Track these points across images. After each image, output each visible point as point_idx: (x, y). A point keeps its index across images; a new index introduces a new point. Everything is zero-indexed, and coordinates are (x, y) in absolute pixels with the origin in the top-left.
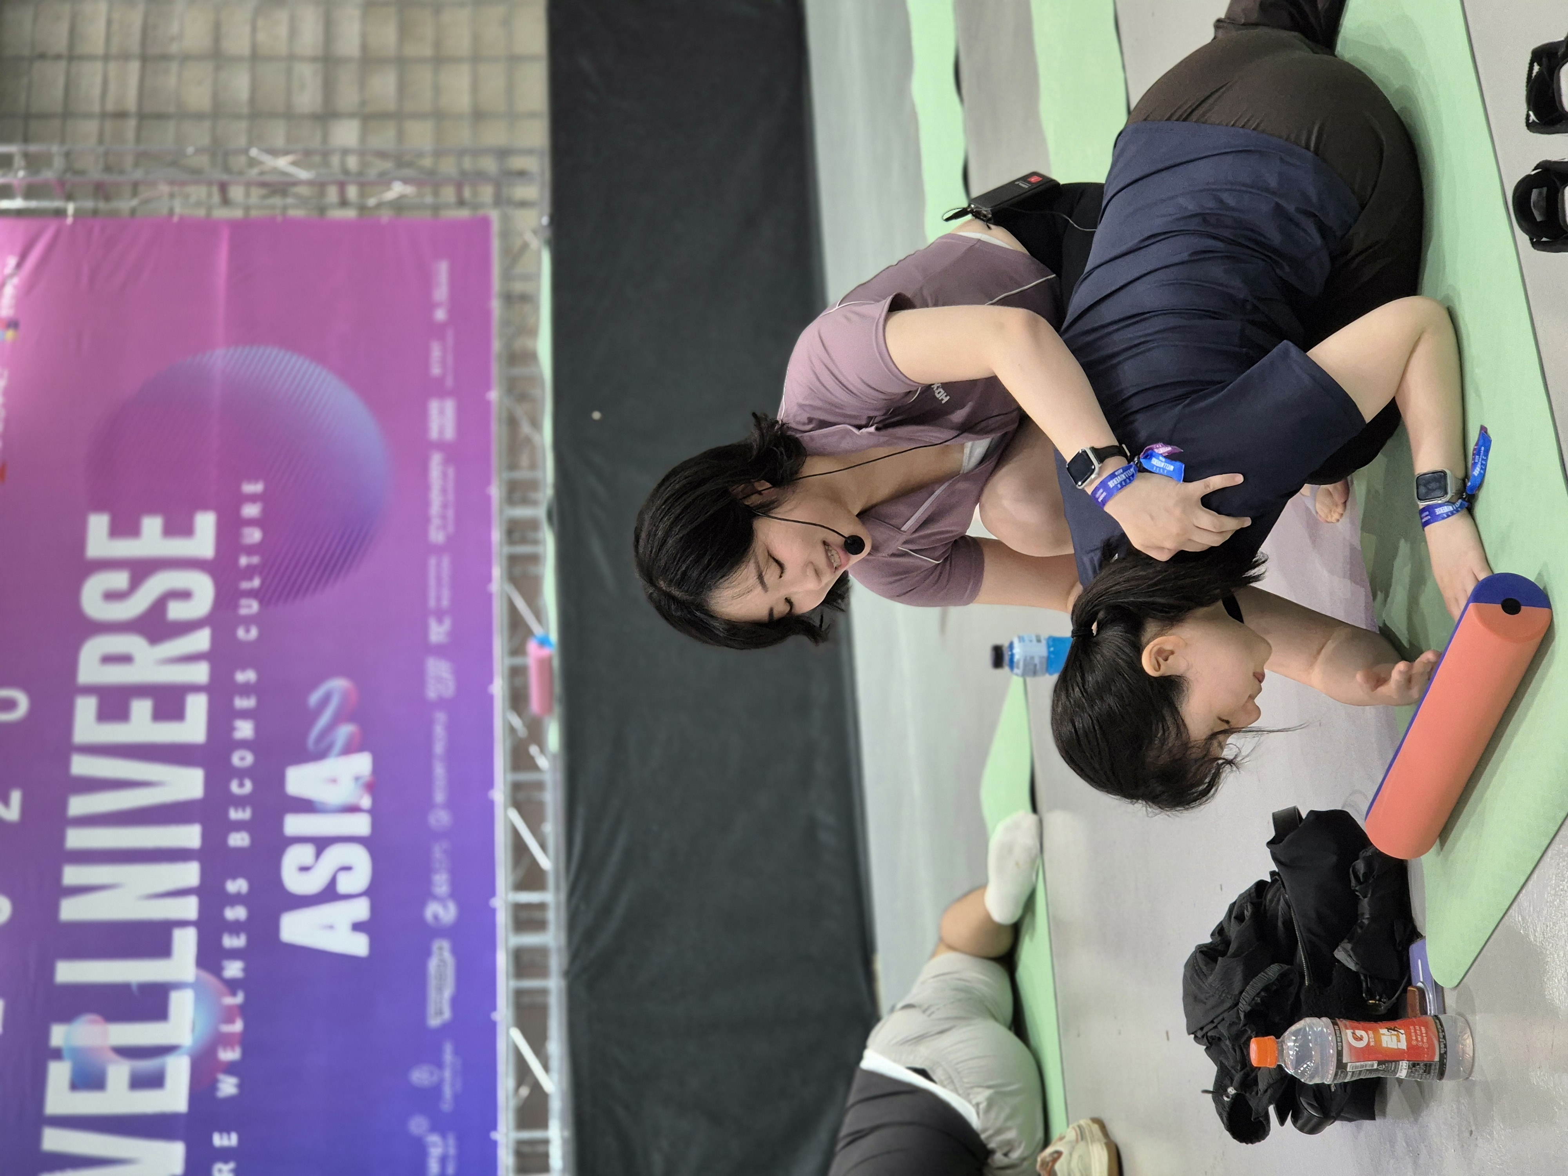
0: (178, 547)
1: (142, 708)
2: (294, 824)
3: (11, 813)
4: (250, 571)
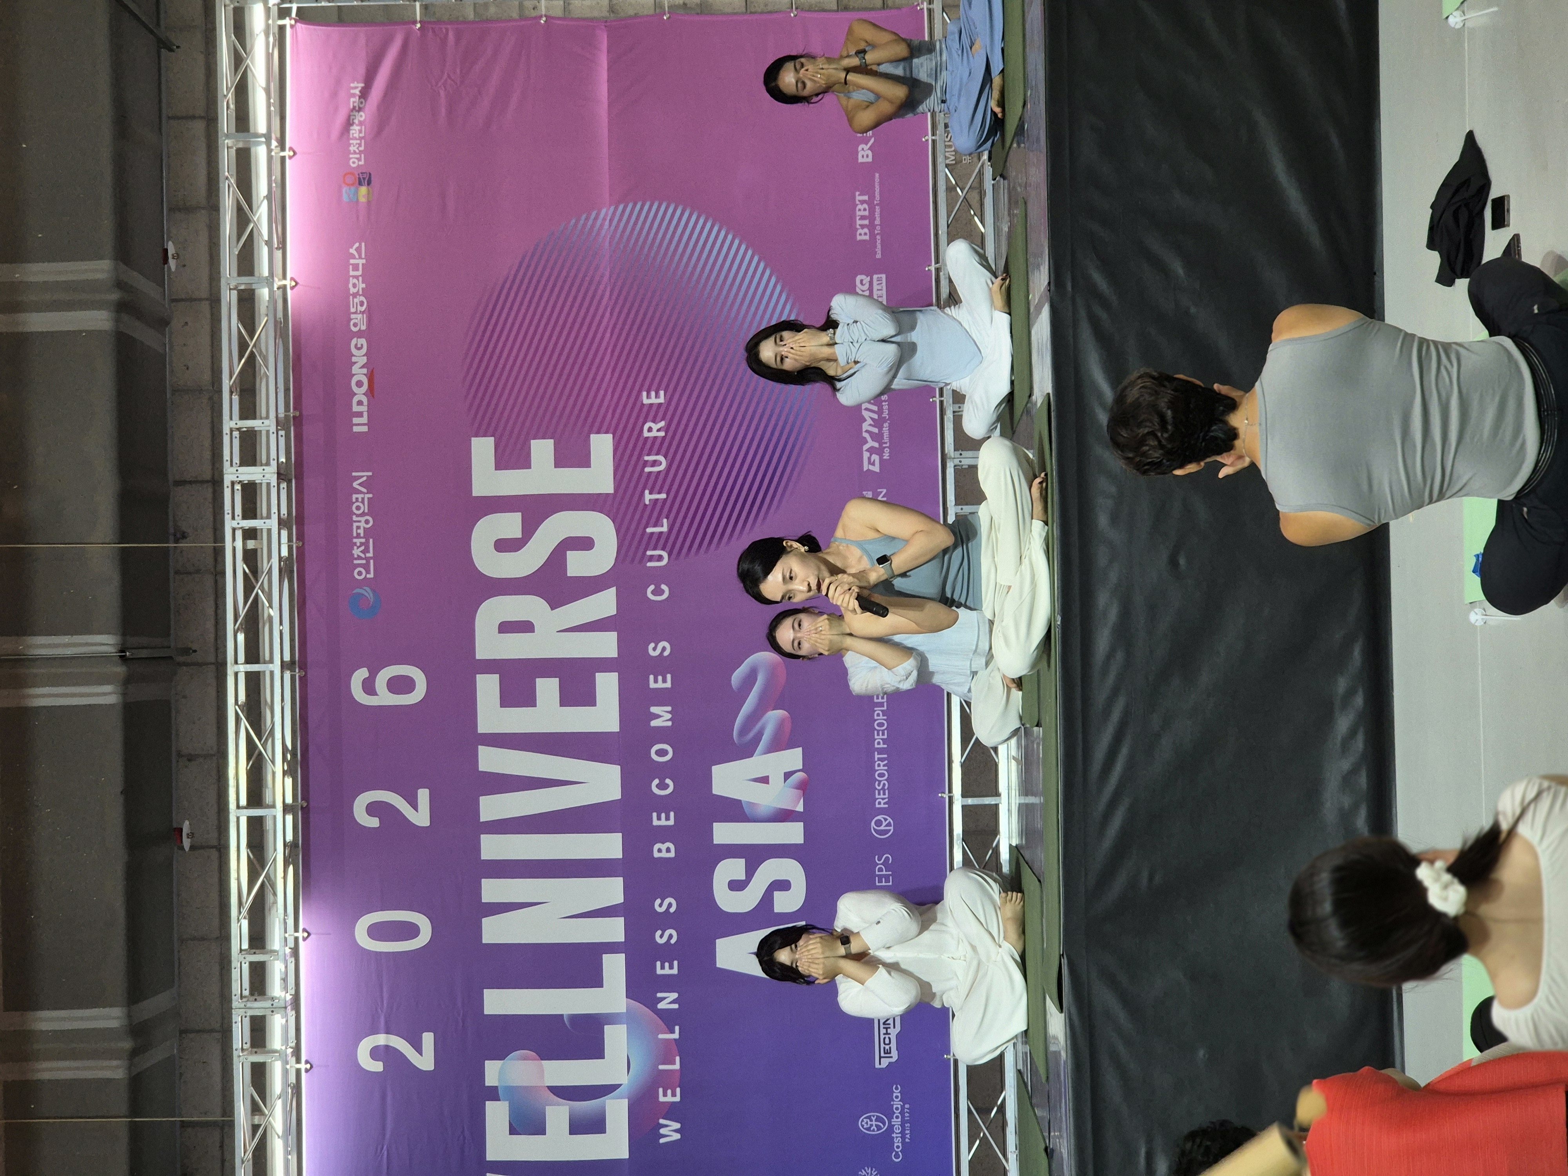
0: (573, 480)
1: (547, 689)
2: (723, 832)
3: (421, 817)
4: (656, 512)
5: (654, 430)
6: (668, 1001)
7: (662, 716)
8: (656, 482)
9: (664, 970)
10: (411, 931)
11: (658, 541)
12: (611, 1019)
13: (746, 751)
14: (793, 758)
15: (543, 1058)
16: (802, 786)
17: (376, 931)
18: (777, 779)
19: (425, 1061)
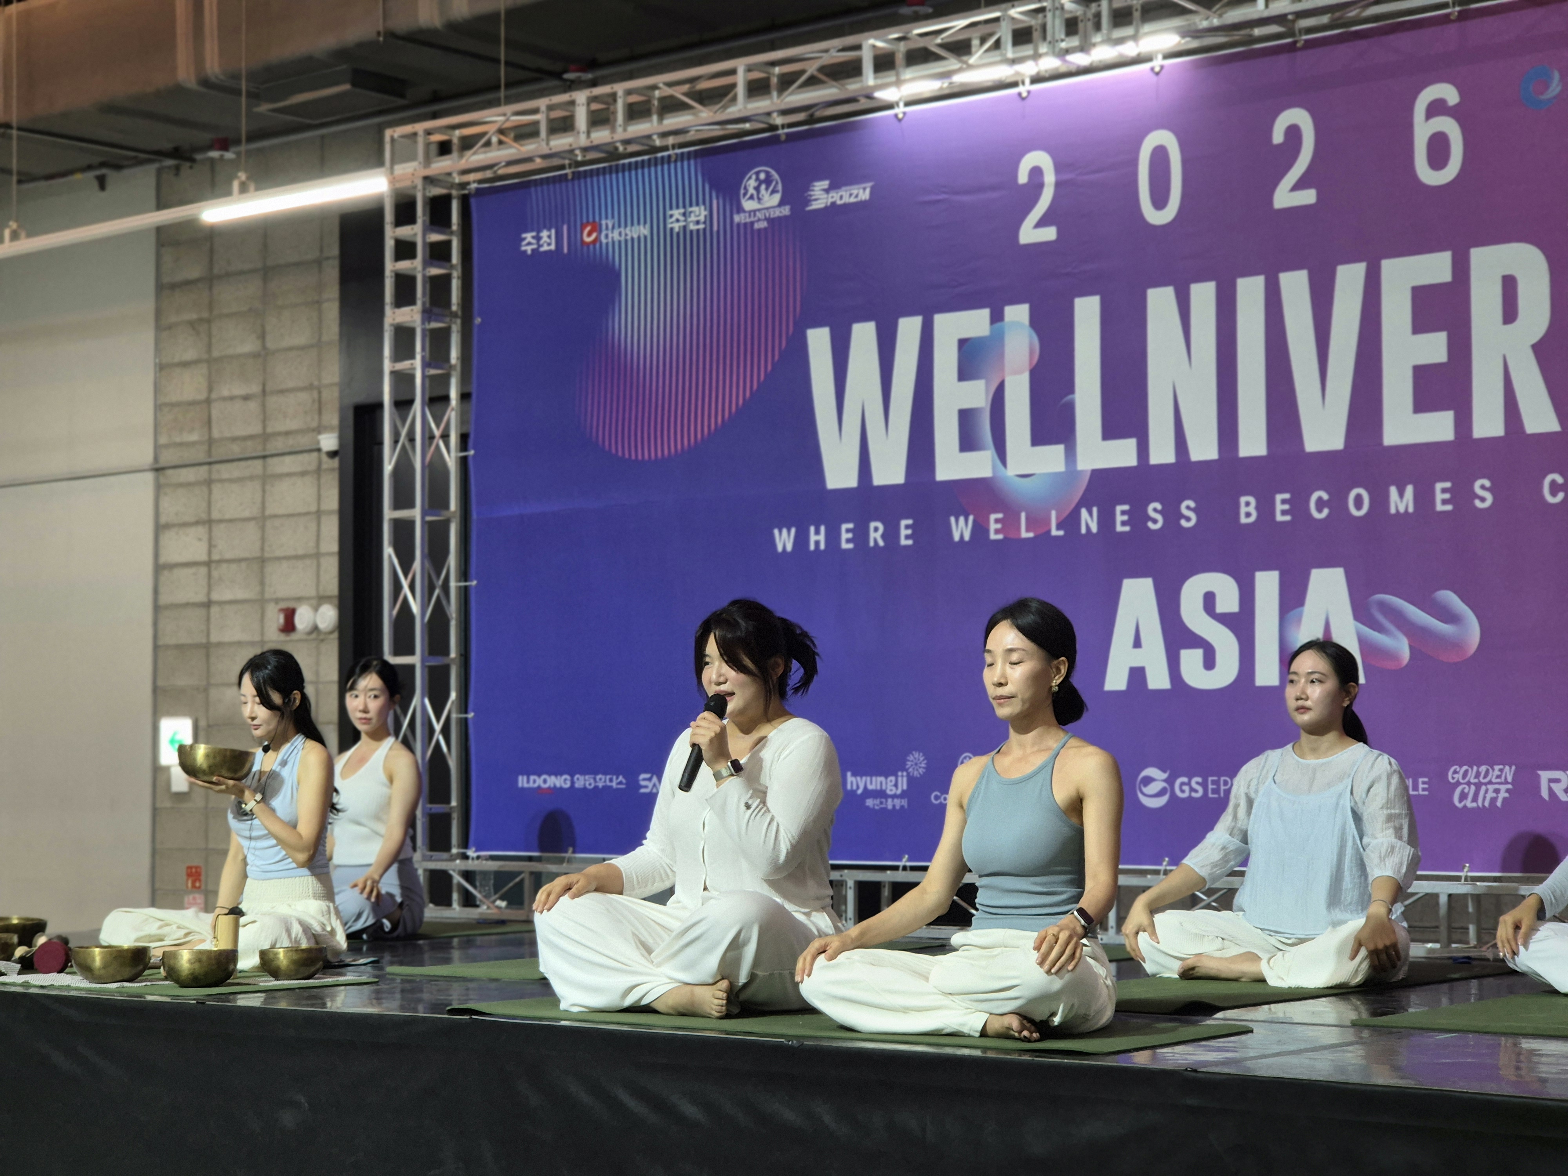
1: (1433, 348)
3: (1284, 197)
6: (1089, 521)
7: (1402, 500)
9: (1120, 514)
12: (1071, 452)
15: (1031, 372)
19: (1030, 232)
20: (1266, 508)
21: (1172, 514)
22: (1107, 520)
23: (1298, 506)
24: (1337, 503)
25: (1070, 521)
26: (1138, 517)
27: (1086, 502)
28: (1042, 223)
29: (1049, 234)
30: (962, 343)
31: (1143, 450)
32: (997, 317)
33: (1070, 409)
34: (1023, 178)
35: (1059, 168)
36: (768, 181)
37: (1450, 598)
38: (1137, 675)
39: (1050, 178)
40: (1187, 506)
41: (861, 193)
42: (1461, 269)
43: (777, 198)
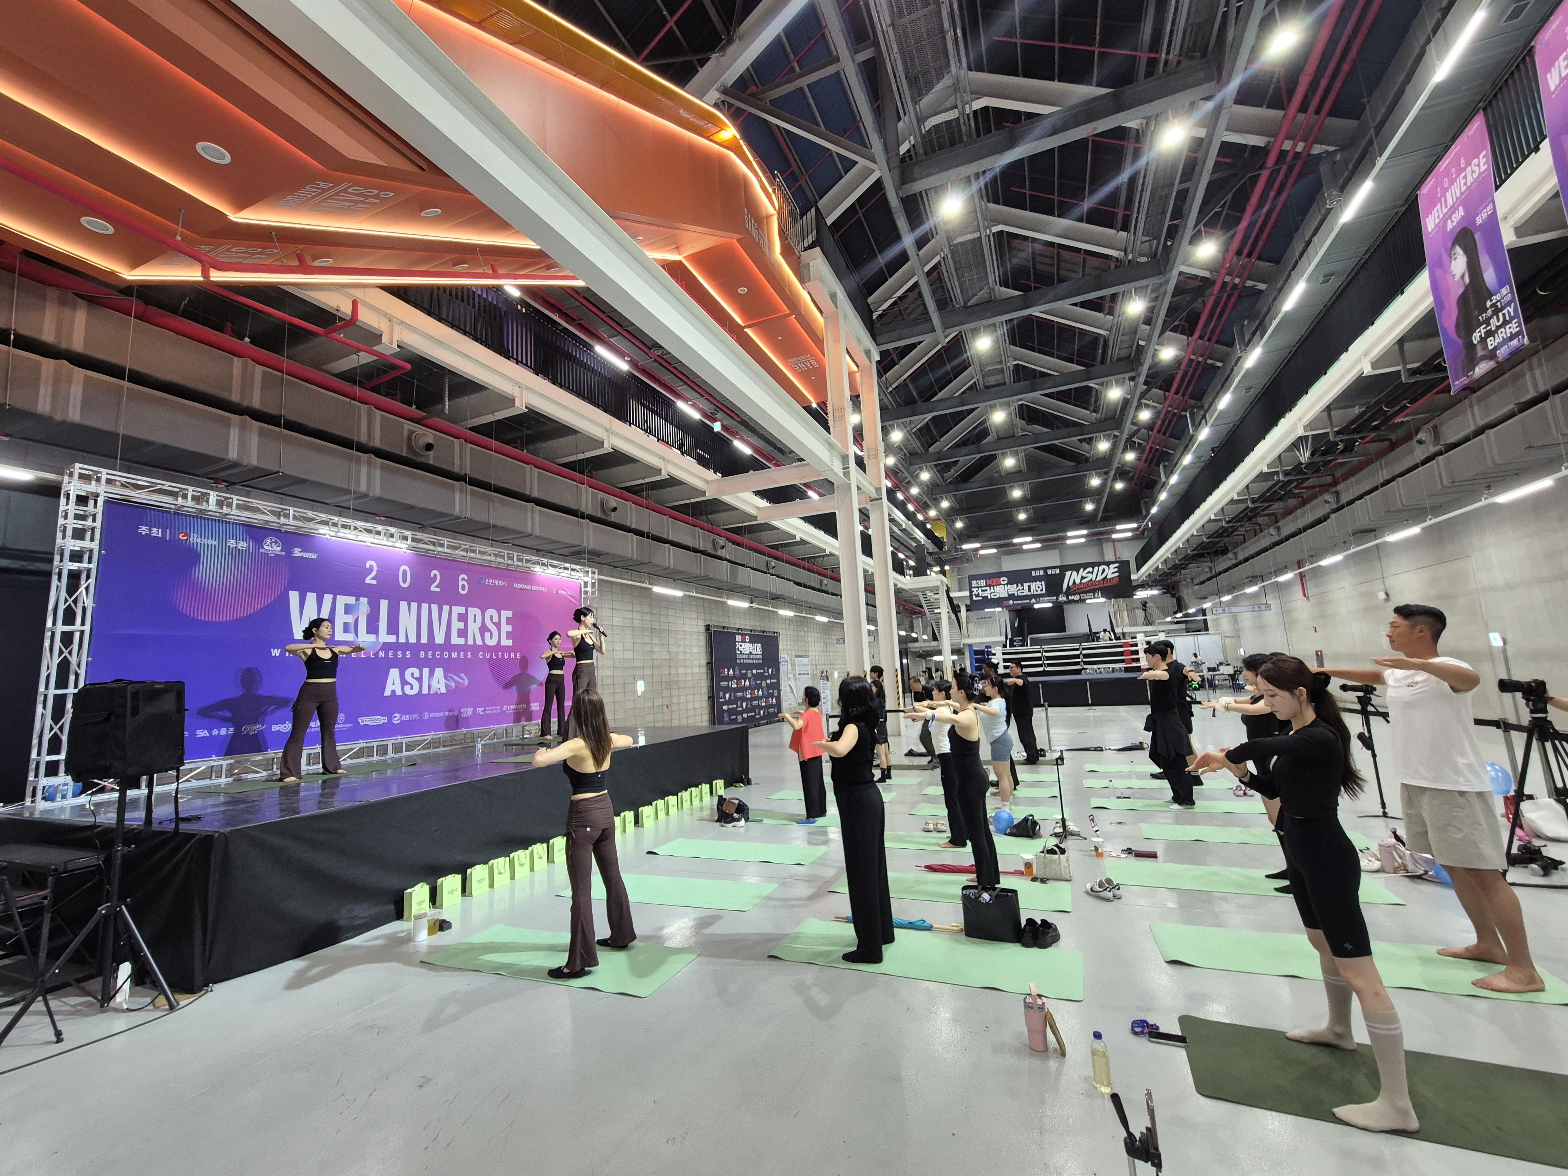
0: (504, 635)
1: (461, 625)
2: (426, 671)
3: (433, 588)
4: (497, 655)
5: (513, 655)
6: (382, 654)
7: (454, 655)
8: (503, 655)
9: (391, 653)
10: (404, 581)
11: (491, 656)
12: (377, 637)
13: (445, 677)
14: (443, 690)
15: (368, 615)
16: (437, 693)
17: (405, 572)
18: (438, 686)
19: (369, 580)
20: (426, 654)
21: (404, 654)
22: (387, 654)
23: (434, 655)
24: (442, 655)
25: (377, 654)
26: (395, 654)
27: (381, 649)
28: (373, 579)
29: (375, 582)
30: (346, 605)
31: (397, 638)
32: (357, 600)
33: (378, 626)
34: (367, 566)
35: (378, 567)
36: (276, 543)
37: (462, 675)
38: (393, 692)
39: (375, 568)
40: (408, 653)
41: (314, 556)
42: (467, 610)
43: (279, 549)
